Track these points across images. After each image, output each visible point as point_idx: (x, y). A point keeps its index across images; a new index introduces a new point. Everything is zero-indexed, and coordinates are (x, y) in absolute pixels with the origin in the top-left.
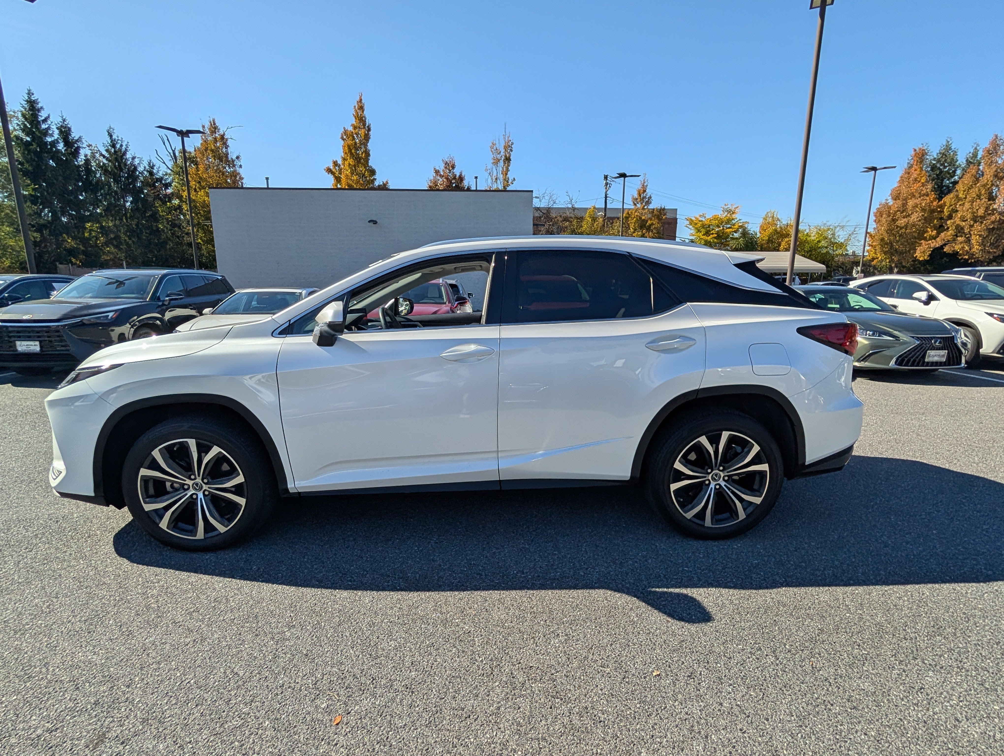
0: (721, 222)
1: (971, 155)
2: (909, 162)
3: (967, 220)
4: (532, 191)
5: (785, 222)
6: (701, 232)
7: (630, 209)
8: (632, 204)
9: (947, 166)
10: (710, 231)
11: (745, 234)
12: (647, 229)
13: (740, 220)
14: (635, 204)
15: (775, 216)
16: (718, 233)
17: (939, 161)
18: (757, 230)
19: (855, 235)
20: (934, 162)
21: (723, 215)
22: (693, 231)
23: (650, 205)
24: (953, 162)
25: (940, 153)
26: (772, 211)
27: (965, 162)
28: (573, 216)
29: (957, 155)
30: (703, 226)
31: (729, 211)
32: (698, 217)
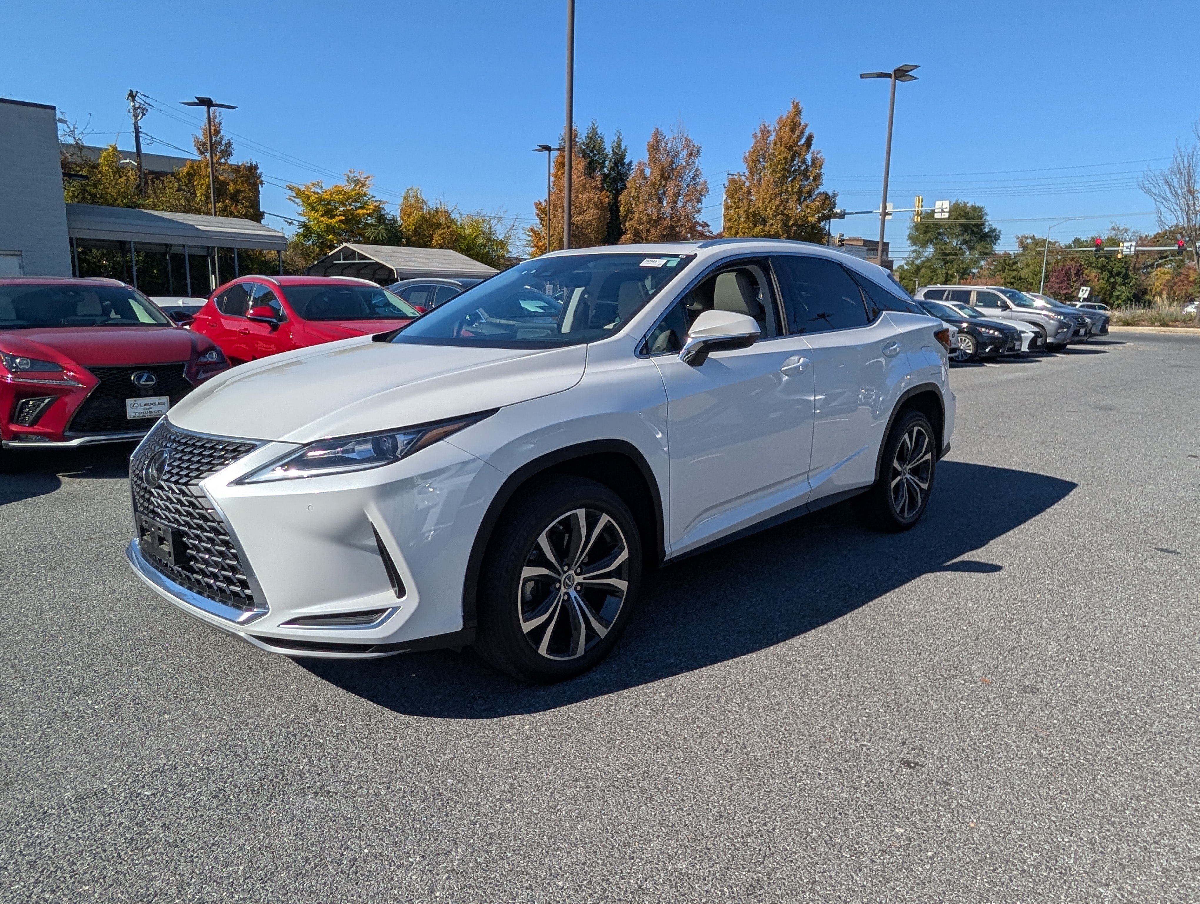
0: (347, 198)
1: (615, 143)
2: (560, 142)
3: (643, 223)
4: (53, 108)
5: (433, 206)
6: (317, 211)
7: (195, 161)
8: (196, 152)
9: (596, 155)
10: (332, 210)
11: (381, 219)
12: (231, 199)
13: (374, 197)
14: (201, 153)
15: (419, 196)
16: (344, 214)
17: (588, 146)
18: (397, 214)
19: (516, 231)
20: (584, 147)
21: (349, 188)
22: (301, 209)
23: (232, 158)
24: (601, 150)
25: (588, 137)
26: (415, 188)
27: (611, 152)
28: (79, 161)
29: (604, 142)
30: (320, 200)
31: (357, 182)
32: (310, 185)
